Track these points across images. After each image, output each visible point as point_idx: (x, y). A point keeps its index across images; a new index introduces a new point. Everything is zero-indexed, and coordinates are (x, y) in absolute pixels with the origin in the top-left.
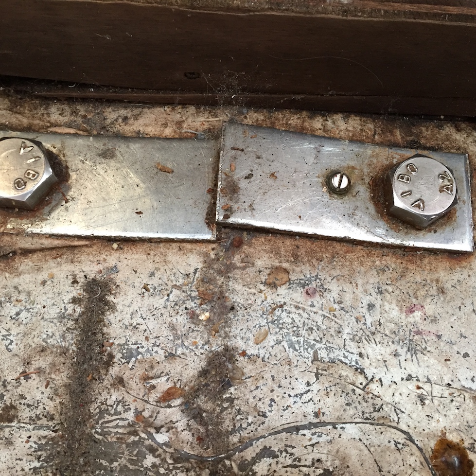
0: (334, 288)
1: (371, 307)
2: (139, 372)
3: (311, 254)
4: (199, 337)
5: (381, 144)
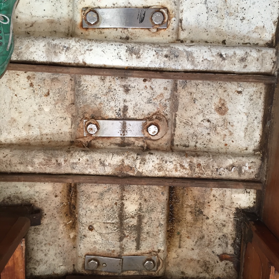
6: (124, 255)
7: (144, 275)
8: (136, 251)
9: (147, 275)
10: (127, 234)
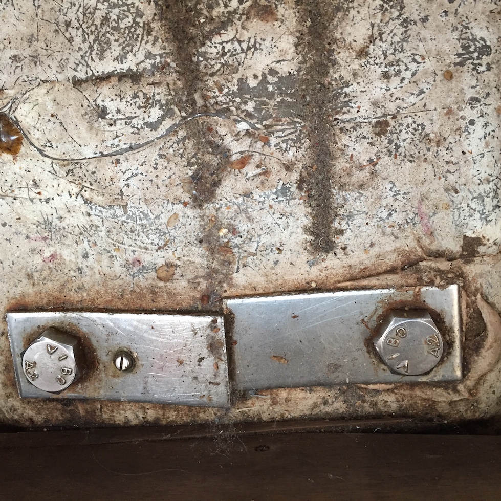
0: (118, 269)
1: (86, 256)
2: (273, 178)
3: (141, 296)
4: (226, 214)
5: (94, 400)
6: (233, 291)
7: (379, 416)
8: (312, 264)
9: (402, 414)
10: (237, 148)
